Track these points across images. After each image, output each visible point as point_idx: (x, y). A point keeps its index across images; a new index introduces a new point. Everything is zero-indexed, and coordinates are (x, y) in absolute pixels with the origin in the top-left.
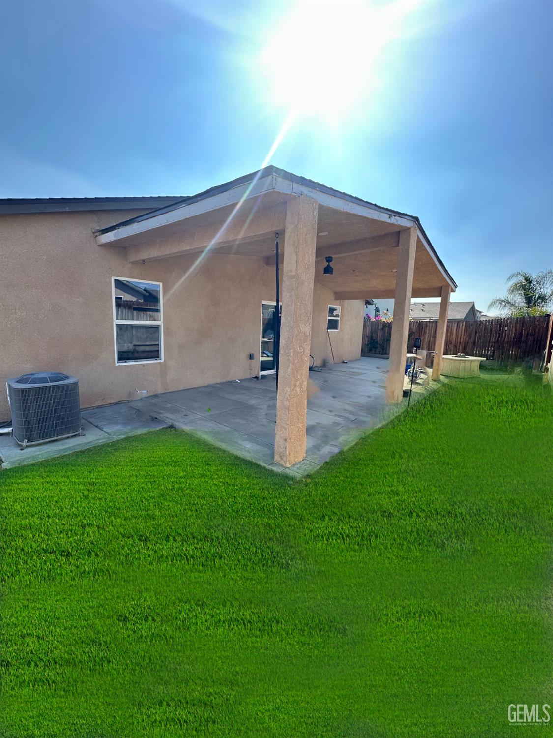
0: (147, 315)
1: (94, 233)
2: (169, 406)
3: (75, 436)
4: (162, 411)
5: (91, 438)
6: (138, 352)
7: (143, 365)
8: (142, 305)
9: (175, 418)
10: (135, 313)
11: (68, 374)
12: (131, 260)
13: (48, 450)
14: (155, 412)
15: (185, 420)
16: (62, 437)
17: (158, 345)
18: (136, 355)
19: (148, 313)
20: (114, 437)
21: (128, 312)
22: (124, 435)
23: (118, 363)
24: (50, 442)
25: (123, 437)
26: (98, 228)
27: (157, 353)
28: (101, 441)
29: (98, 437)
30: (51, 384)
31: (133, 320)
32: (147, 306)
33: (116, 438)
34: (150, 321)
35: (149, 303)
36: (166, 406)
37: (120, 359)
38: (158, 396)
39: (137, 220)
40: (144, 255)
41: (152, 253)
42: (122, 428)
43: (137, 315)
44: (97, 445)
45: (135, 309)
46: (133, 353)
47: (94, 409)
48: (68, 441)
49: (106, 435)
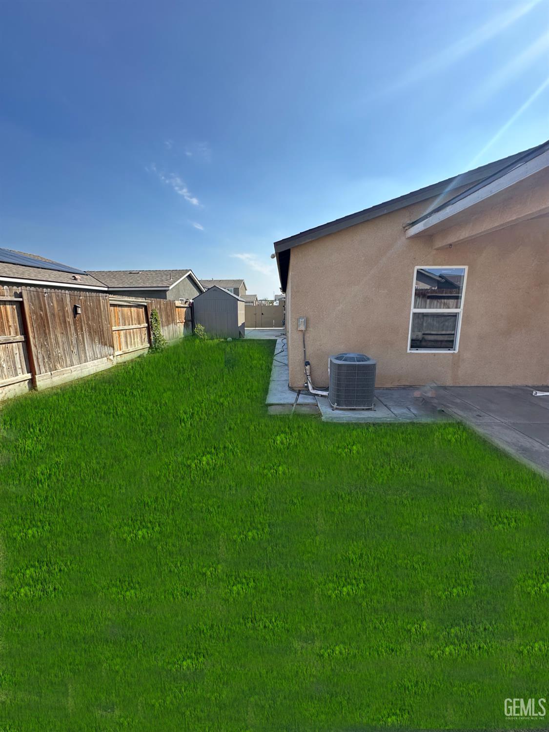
0: (441, 303)
1: (404, 228)
2: (458, 401)
3: (368, 409)
4: (450, 405)
5: (379, 414)
6: (426, 341)
7: (435, 354)
8: (437, 293)
9: (465, 415)
10: (428, 301)
11: (370, 356)
12: (437, 247)
13: (349, 415)
14: (442, 404)
15: (478, 421)
16: (359, 408)
17: (454, 334)
18: (424, 344)
19: (443, 300)
20: (400, 419)
21: (421, 300)
22: (410, 419)
23: (410, 350)
24: (350, 409)
25: (408, 421)
26: (409, 222)
27: (451, 343)
28: (388, 420)
29: (386, 416)
30: (357, 363)
31: (425, 308)
32: (443, 293)
33: (401, 420)
34: (443, 308)
35: (445, 289)
36: (455, 401)
37: (412, 347)
38: (446, 389)
39: (453, 201)
40: (452, 239)
41: (464, 234)
42: (408, 413)
43: (430, 303)
44: (386, 422)
45: (429, 297)
46: (421, 341)
47: (384, 390)
48: (363, 412)
49: (393, 415)
